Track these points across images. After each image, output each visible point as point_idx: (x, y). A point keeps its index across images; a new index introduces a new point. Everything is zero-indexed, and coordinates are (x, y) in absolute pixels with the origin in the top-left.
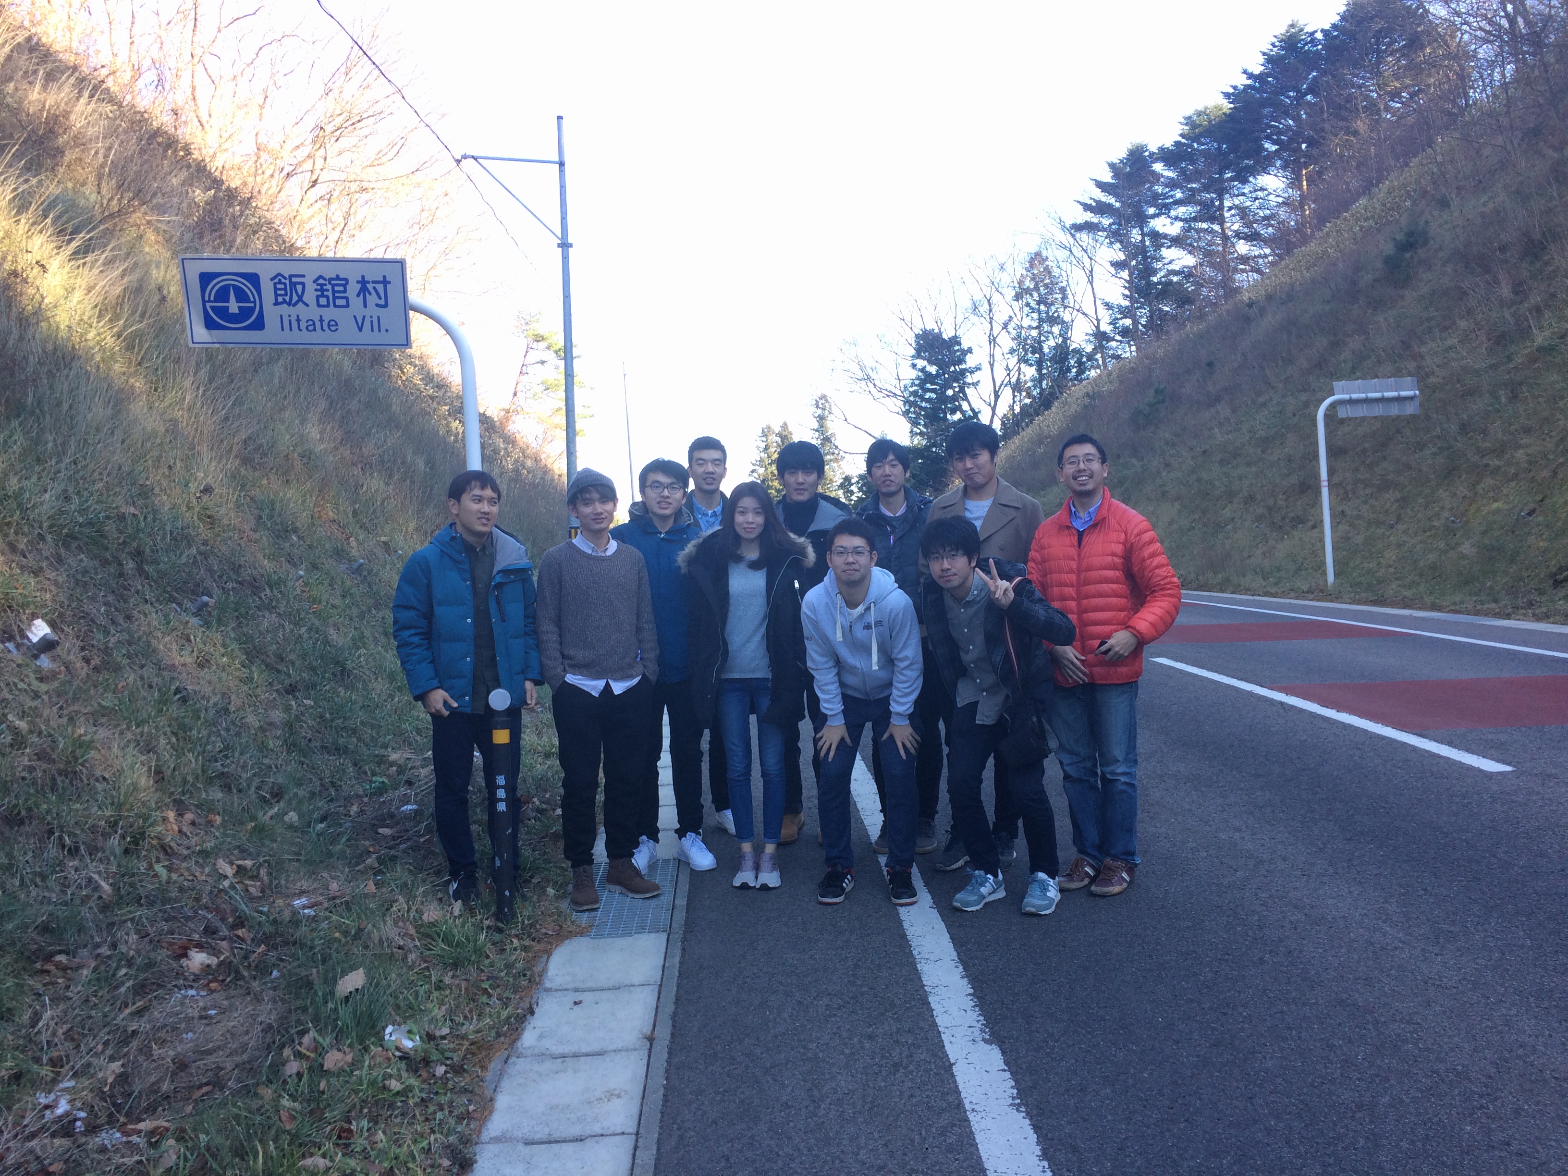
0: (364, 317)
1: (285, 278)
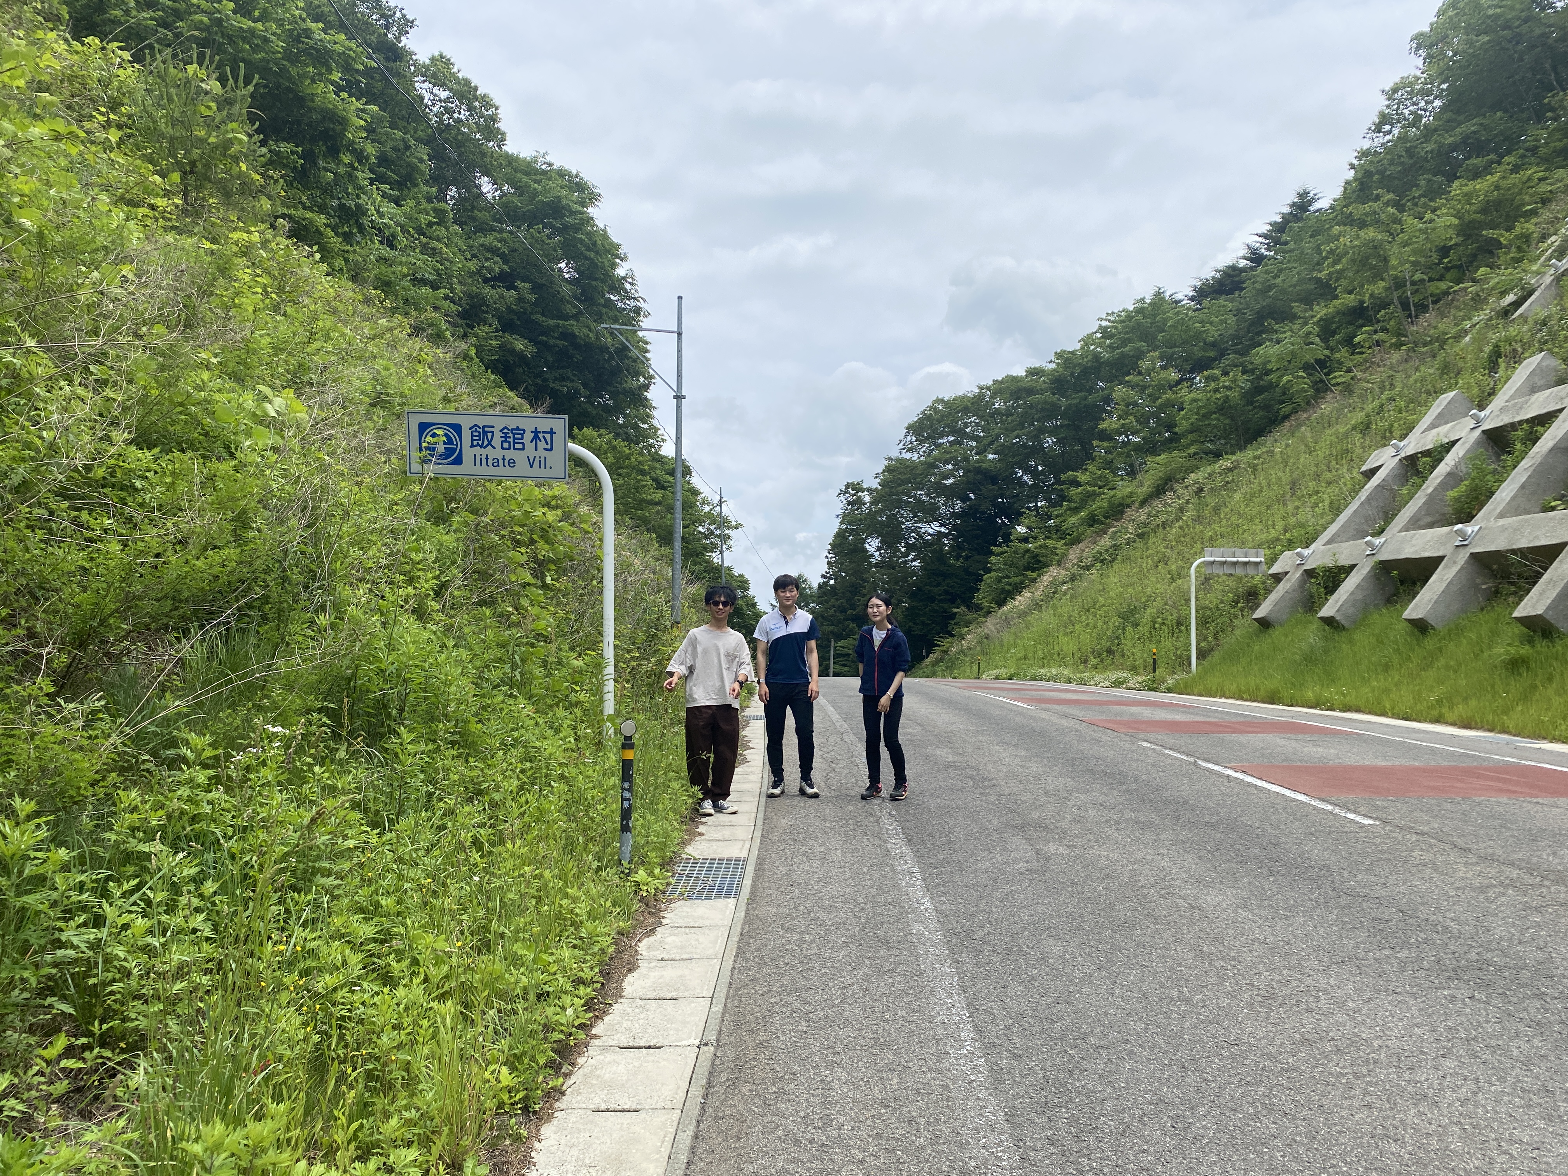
0: (535, 457)
1: (480, 428)
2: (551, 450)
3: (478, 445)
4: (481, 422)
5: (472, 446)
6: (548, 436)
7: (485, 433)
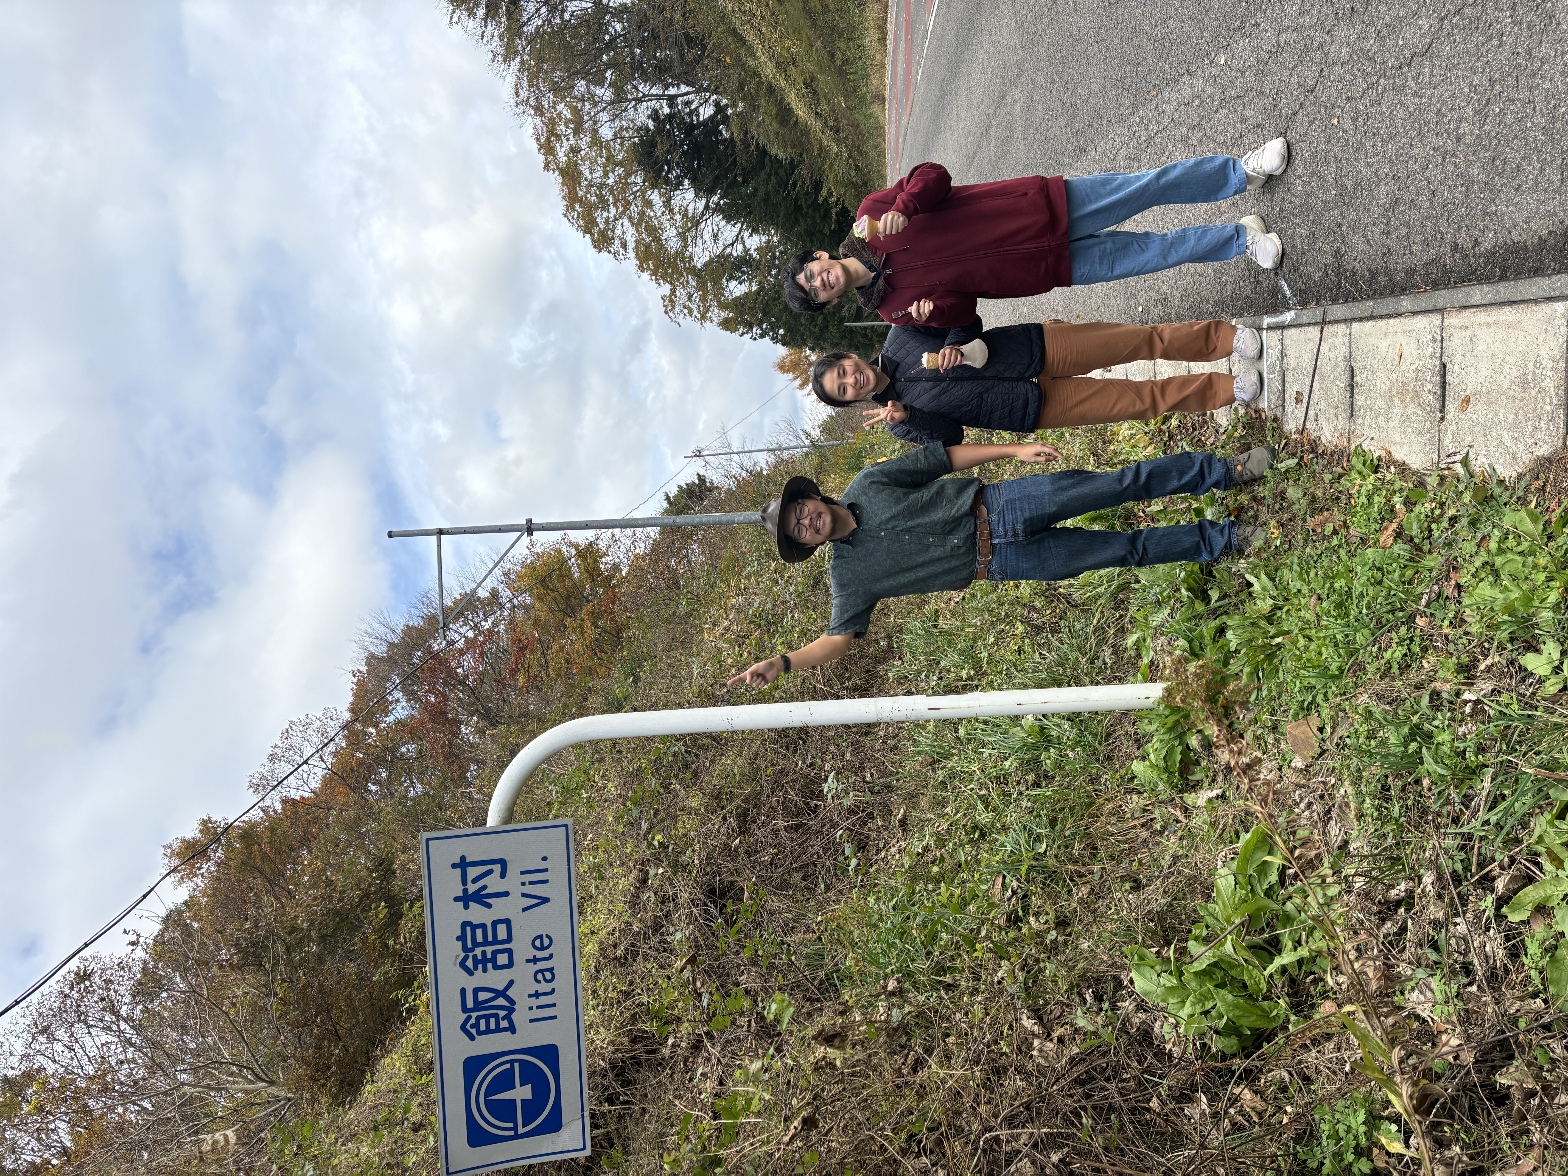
0: (524, 895)
1: (469, 1018)
2: (503, 863)
3: (508, 1017)
4: (453, 1016)
5: (512, 1029)
6: (472, 872)
7: (479, 1005)
